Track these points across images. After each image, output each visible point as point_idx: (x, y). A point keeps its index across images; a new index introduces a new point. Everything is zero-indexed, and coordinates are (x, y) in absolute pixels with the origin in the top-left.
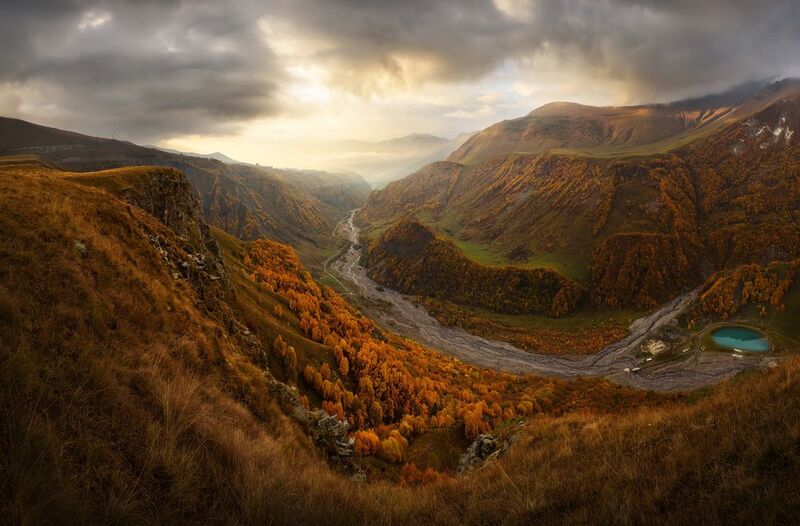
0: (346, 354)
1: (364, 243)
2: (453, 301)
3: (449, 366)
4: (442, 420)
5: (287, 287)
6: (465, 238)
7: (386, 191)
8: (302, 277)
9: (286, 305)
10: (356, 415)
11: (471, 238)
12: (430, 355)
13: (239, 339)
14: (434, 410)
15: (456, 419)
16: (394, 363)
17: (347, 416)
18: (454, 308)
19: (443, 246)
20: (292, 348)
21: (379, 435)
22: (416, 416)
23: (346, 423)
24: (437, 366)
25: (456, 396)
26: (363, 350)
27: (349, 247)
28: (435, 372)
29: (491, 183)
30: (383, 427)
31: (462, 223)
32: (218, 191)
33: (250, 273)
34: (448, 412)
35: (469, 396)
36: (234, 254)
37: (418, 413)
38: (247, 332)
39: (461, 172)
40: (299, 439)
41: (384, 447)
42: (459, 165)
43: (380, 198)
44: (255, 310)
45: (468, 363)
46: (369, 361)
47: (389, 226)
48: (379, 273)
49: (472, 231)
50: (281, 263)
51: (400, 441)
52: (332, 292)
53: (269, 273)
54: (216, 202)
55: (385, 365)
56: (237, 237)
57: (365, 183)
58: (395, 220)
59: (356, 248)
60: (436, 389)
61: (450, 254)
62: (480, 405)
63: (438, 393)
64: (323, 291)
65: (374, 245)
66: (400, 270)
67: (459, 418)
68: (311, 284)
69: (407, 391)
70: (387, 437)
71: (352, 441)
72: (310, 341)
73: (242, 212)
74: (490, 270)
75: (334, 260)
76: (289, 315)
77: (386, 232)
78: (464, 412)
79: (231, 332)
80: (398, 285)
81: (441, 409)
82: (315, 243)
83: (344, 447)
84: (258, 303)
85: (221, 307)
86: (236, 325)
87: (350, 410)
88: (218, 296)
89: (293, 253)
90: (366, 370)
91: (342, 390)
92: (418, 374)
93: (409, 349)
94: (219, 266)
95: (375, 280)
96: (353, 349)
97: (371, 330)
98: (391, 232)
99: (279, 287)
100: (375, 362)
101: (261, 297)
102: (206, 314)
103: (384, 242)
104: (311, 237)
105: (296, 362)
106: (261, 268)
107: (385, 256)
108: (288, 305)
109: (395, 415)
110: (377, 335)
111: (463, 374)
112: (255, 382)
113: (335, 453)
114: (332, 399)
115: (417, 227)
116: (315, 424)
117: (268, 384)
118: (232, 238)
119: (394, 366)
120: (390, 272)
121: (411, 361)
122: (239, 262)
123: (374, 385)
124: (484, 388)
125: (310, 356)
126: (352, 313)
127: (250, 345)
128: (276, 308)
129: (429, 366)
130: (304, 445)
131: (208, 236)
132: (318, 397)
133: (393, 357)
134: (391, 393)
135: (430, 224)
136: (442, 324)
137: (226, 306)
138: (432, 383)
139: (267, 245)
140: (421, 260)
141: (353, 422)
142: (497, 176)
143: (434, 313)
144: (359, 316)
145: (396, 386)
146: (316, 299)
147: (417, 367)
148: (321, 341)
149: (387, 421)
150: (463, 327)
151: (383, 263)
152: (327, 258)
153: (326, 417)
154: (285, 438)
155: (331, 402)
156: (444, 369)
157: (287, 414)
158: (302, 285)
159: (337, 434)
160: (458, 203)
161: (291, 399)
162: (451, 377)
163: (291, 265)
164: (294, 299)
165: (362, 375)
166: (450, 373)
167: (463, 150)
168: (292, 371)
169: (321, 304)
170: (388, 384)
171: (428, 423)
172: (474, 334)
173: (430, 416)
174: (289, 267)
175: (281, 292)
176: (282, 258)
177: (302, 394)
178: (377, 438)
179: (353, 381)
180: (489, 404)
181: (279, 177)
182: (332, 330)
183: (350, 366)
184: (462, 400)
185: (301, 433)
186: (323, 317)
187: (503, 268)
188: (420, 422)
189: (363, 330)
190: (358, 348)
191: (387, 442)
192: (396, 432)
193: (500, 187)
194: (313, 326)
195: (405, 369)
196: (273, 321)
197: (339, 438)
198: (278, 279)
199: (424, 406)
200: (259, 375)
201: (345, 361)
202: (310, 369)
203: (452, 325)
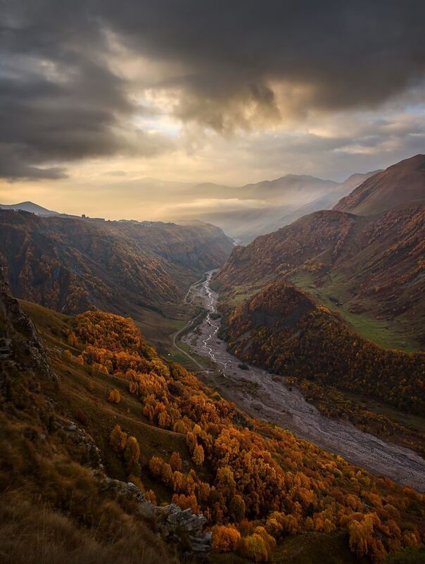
0: (201, 441)
1: (223, 311)
2: (338, 388)
3: (331, 464)
4: (320, 523)
5: (125, 367)
6: (357, 311)
7: (252, 247)
8: (144, 354)
9: (125, 388)
10: (213, 509)
11: (364, 311)
12: (306, 448)
13: (62, 436)
14: (310, 511)
15: (338, 525)
16: (260, 453)
17: (203, 510)
18: (340, 396)
19: (326, 318)
20: (134, 439)
21: (242, 531)
22: (286, 514)
23: (201, 516)
24: (315, 462)
25: (339, 500)
26: (222, 437)
27: (204, 316)
28: (311, 468)
29: (396, 240)
30: (245, 522)
31: (353, 291)
32: (29, 253)
33: (76, 354)
34: (328, 517)
35: (355, 503)
36: (54, 333)
37: (289, 510)
38: (73, 427)
39: (353, 225)
40: (145, 537)
41: (247, 544)
42: (350, 215)
43: (245, 256)
44: (84, 398)
45: (357, 465)
46: (230, 449)
47: (256, 292)
48: (242, 347)
49: (366, 303)
50: (117, 338)
51: (266, 538)
52: (183, 371)
53: (103, 352)
54: (28, 268)
55: (248, 455)
56: (58, 310)
57: (225, 238)
58: (263, 285)
59: (213, 317)
60: (312, 487)
61: (336, 329)
62: (369, 518)
63: (316, 492)
64: (171, 370)
65: (236, 313)
66: (269, 345)
67: (341, 525)
68: (156, 362)
69: (275, 486)
70: (251, 534)
71: (209, 535)
72: (157, 429)
73: (64, 278)
74: (391, 355)
75: (185, 332)
76: (128, 399)
77: (252, 298)
78: (349, 520)
79: (51, 429)
80: (267, 362)
81: (318, 511)
82: (160, 312)
83: (199, 542)
84: (88, 390)
85: (37, 402)
86: (58, 420)
87: (207, 503)
88: (30, 389)
89: (132, 325)
90: (226, 460)
91: (196, 481)
92: (290, 469)
93: (279, 439)
94: (34, 350)
95: (238, 356)
96: (210, 436)
97: (231, 415)
98: (258, 299)
99: (115, 368)
100: (236, 451)
101: (92, 382)
102: (14, 413)
103: (249, 312)
104: (156, 304)
105: (138, 453)
106: (90, 347)
107: (250, 328)
108: (128, 389)
109: (260, 510)
110: (240, 421)
111: (349, 476)
112: (81, 485)
113: (189, 549)
114: (183, 491)
115: (293, 294)
116: (165, 518)
117: (98, 485)
118: (50, 312)
119: (261, 457)
120: (256, 346)
121: (282, 453)
122: (62, 342)
123: (235, 476)
124: (377, 498)
125: (157, 446)
126: (208, 394)
127: (76, 442)
128: (112, 393)
129: (304, 461)
130: (151, 543)
131: (16, 313)
132: (166, 490)
133: (259, 446)
134: (256, 486)
135: (311, 291)
136: (323, 414)
137: (43, 400)
138: (307, 480)
139: (99, 318)
140: (298, 334)
141: (209, 516)
142: (405, 230)
143: (312, 398)
144: (217, 398)
145: (263, 479)
146: (162, 379)
147: (289, 459)
148: (170, 428)
149: (251, 516)
150: (351, 420)
151: (247, 335)
152: (177, 331)
153: (177, 510)
154: (128, 538)
155: (183, 495)
156: (324, 466)
157: (129, 512)
158: (145, 364)
159: (190, 529)
160: (347, 265)
161: (135, 495)
162: (333, 477)
163: (131, 341)
164: (134, 381)
165: (221, 465)
166: (332, 472)
167: (357, 196)
168: (134, 465)
169: (170, 385)
170: (252, 476)
171: (302, 523)
172: (365, 431)
173: (305, 516)
174: (127, 343)
175: (119, 374)
176: (119, 333)
177: (147, 489)
178: (239, 534)
179: (209, 471)
180: (384, 519)
181: (114, 232)
182: (183, 414)
183: (207, 454)
184: (346, 506)
185: (147, 531)
186: (171, 400)
187: (411, 354)
188: (292, 522)
189: (222, 414)
190: (216, 435)
191: (250, 539)
192: (262, 528)
193: (409, 247)
194: (159, 411)
195: (274, 461)
196: (109, 409)
197: (193, 533)
198: (114, 359)
199: (297, 504)
200: (86, 475)
201: (199, 449)
202: (156, 460)
203: (337, 416)
